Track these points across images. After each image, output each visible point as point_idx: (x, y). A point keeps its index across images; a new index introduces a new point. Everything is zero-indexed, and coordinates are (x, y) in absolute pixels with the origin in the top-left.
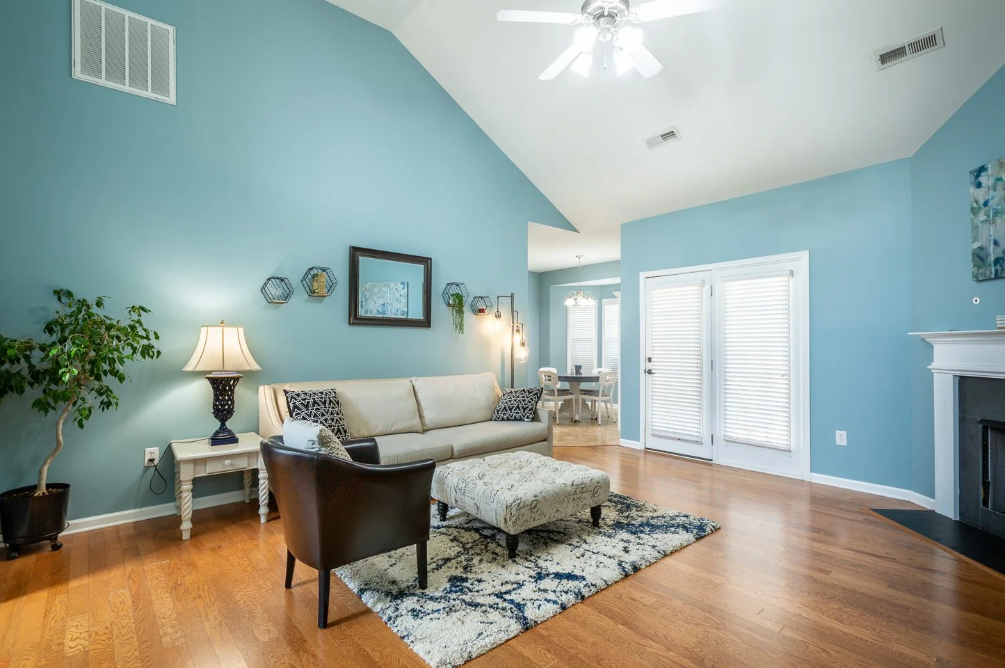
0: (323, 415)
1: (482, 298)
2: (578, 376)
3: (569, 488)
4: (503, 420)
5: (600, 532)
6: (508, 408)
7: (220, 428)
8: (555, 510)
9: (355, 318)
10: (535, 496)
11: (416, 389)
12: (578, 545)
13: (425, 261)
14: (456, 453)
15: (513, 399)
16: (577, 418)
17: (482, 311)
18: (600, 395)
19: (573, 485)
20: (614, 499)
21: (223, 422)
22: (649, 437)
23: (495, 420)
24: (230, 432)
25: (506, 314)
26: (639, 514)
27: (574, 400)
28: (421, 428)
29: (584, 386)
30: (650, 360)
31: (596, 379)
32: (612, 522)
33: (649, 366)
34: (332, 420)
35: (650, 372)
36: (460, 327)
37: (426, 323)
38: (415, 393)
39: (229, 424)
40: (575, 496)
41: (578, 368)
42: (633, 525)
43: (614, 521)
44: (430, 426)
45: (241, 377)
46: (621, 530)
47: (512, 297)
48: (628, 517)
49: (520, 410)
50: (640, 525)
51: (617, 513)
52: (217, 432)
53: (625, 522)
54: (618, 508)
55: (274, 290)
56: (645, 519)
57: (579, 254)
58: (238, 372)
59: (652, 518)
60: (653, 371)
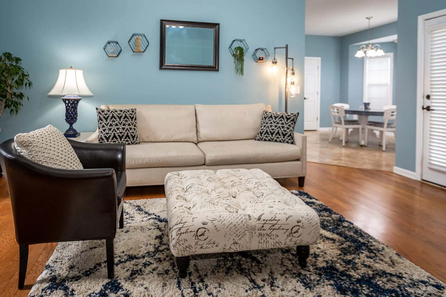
0: (117, 125)
1: (262, 50)
2: (366, 111)
3: (253, 222)
4: (265, 140)
5: (299, 274)
6: (269, 133)
7: (69, 128)
8: (232, 242)
9: (162, 65)
10: (204, 224)
11: (197, 112)
12: (261, 284)
13: (215, 26)
14: (207, 162)
15: (274, 124)
16: (363, 143)
17: (261, 59)
18: (385, 125)
19: (259, 219)
20: (347, 232)
21: (71, 125)
22: (426, 170)
23: (259, 140)
24: (74, 130)
25: (281, 61)
26: (368, 262)
27: (360, 129)
28: (196, 139)
29: (371, 118)
30: (428, 97)
31: (381, 114)
32: (324, 264)
33: (428, 103)
34: (124, 129)
35: (428, 109)
36: (240, 70)
37: (214, 68)
38: (196, 115)
39: (75, 126)
40: (262, 232)
41: (367, 105)
42: (350, 277)
43: (327, 262)
44: (203, 139)
45: (81, 99)
46: (328, 279)
47: (287, 47)
48: (348, 262)
49: (280, 135)
50: (358, 281)
51: (339, 252)
52: (67, 130)
53: (341, 269)
54: (344, 246)
55: (111, 49)
56: (371, 273)
57: (369, 16)
58: (80, 96)
59: (384, 273)
60: (432, 108)
